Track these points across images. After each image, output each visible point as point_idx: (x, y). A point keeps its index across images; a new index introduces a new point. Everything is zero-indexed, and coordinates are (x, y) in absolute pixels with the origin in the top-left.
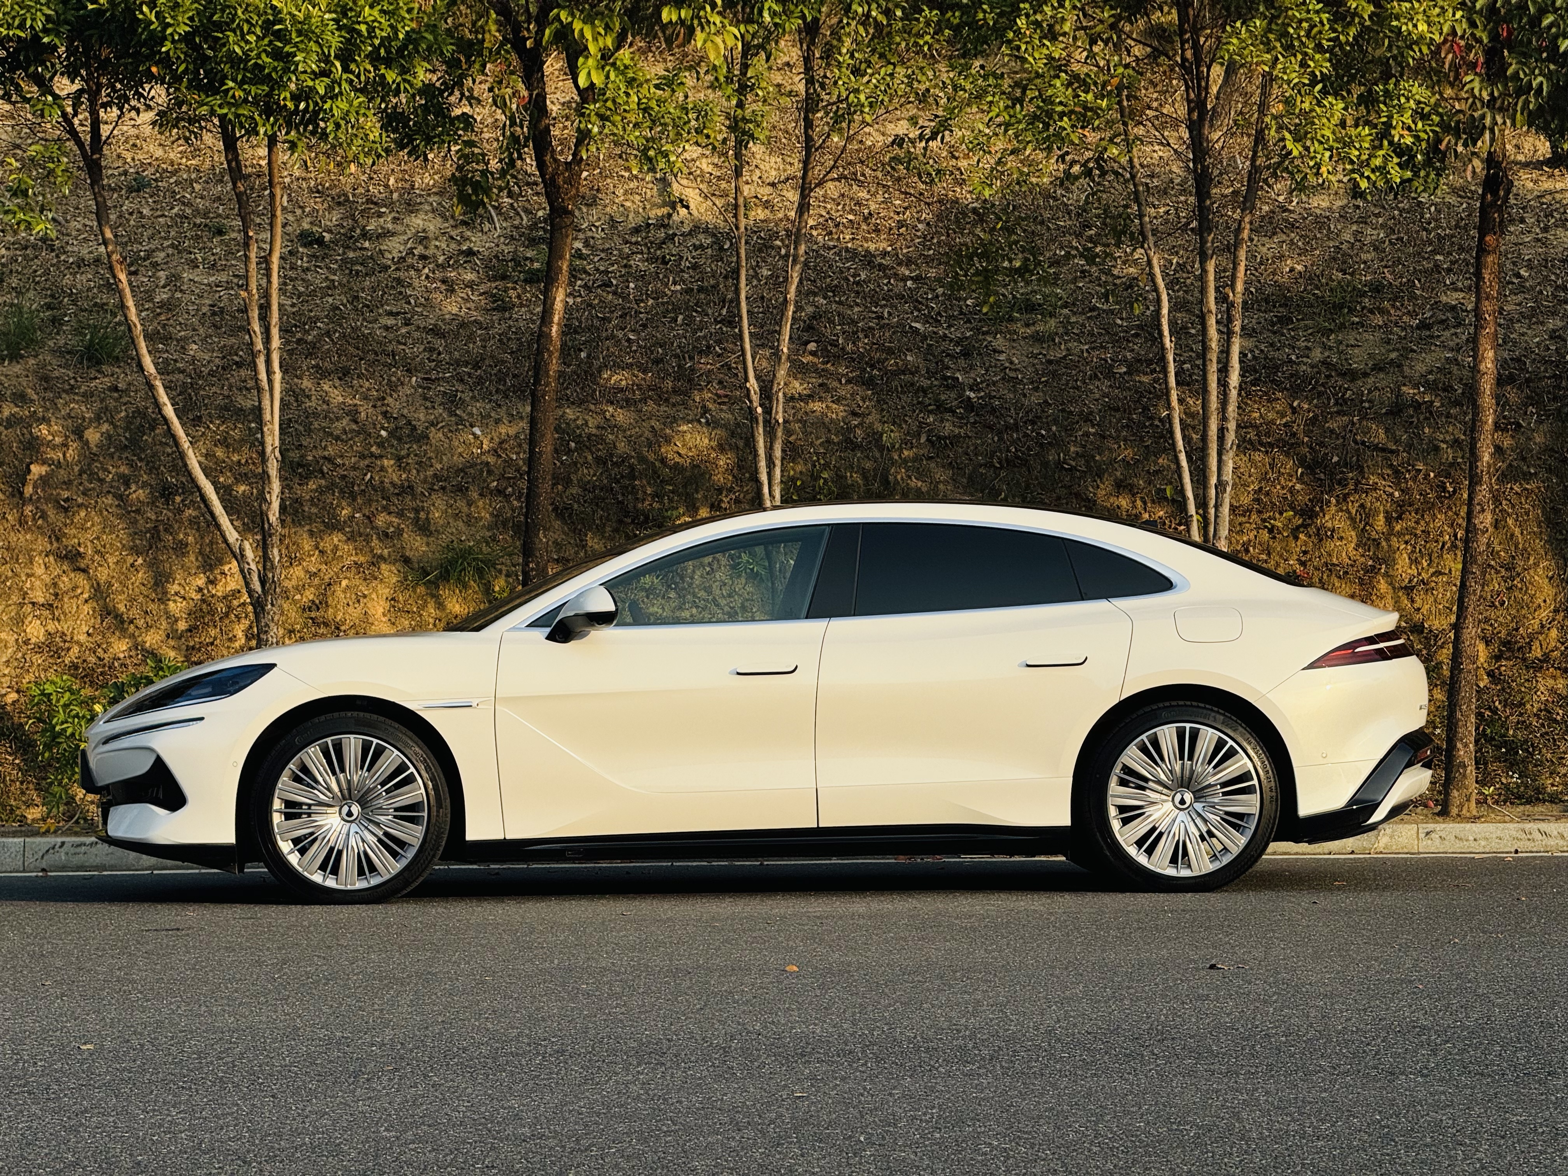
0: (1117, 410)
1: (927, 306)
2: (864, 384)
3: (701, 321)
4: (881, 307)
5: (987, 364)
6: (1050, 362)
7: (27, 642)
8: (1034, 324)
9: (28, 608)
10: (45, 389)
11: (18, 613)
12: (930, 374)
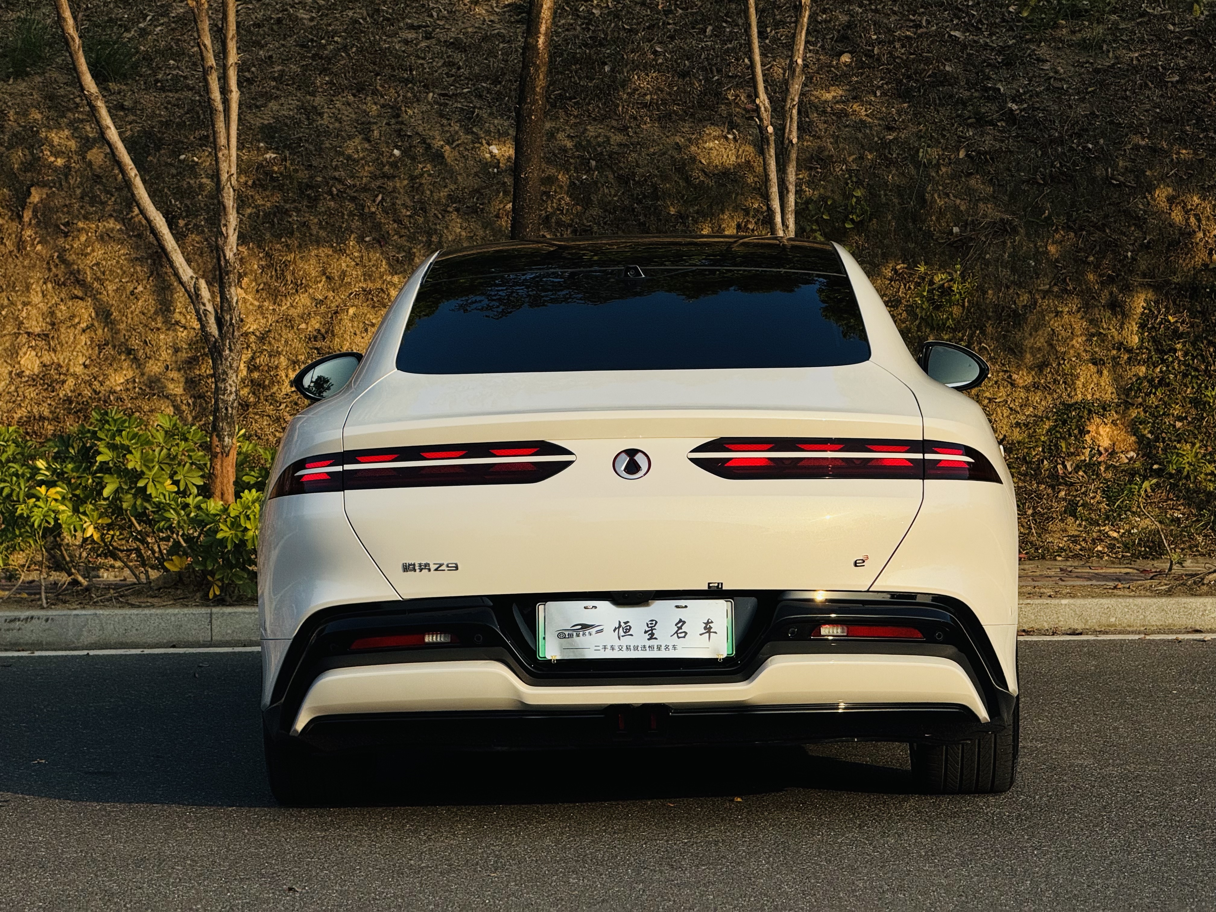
0: (1170, 121)
1: (968, 14)
2: (900, 97)
3: (731, 32)
4: (919, 15)
5: (1031, 75)
6: (1097, 71)
7: (20, 375)
8: (1080, 31)
9: (23, 339)
10: (49, 108)
11: (12, 344)
12: (970, 86)
